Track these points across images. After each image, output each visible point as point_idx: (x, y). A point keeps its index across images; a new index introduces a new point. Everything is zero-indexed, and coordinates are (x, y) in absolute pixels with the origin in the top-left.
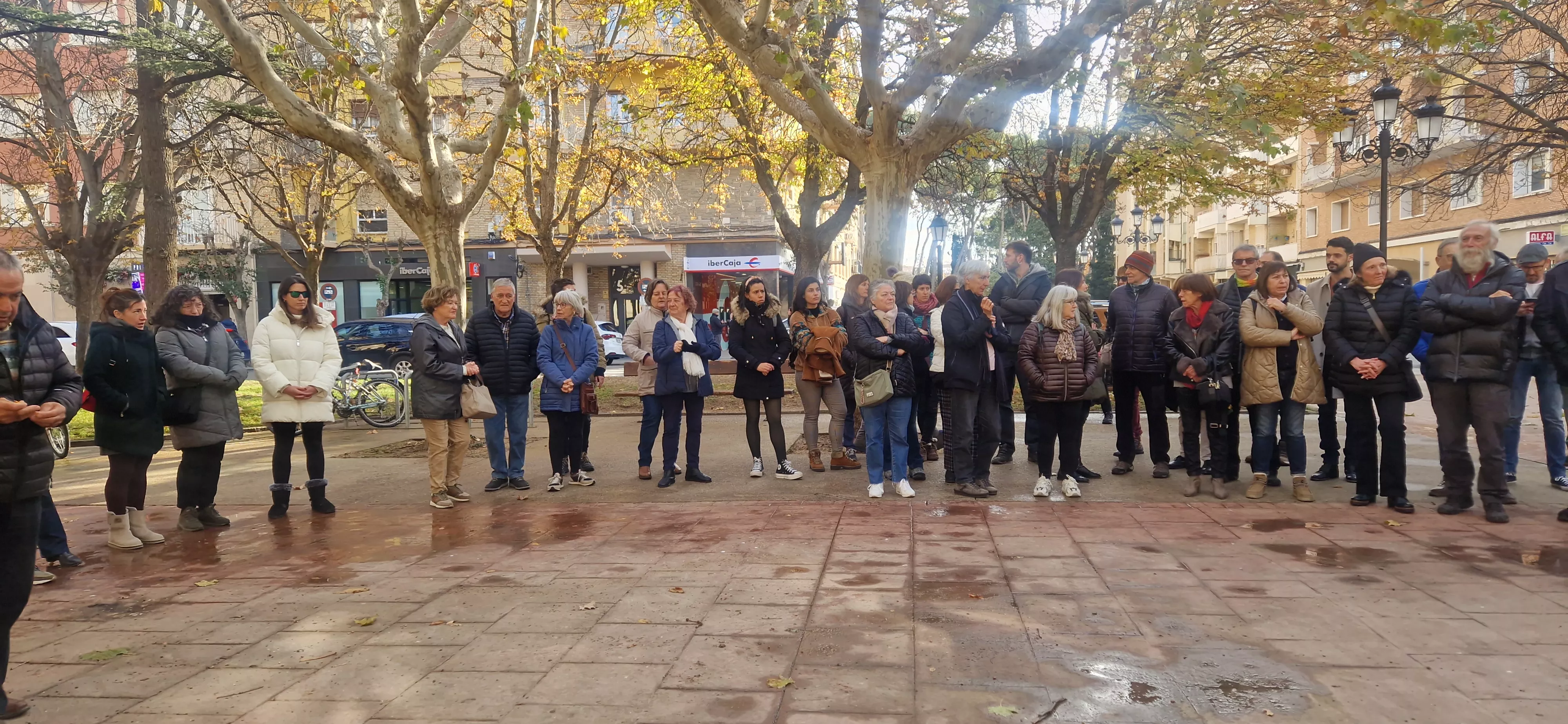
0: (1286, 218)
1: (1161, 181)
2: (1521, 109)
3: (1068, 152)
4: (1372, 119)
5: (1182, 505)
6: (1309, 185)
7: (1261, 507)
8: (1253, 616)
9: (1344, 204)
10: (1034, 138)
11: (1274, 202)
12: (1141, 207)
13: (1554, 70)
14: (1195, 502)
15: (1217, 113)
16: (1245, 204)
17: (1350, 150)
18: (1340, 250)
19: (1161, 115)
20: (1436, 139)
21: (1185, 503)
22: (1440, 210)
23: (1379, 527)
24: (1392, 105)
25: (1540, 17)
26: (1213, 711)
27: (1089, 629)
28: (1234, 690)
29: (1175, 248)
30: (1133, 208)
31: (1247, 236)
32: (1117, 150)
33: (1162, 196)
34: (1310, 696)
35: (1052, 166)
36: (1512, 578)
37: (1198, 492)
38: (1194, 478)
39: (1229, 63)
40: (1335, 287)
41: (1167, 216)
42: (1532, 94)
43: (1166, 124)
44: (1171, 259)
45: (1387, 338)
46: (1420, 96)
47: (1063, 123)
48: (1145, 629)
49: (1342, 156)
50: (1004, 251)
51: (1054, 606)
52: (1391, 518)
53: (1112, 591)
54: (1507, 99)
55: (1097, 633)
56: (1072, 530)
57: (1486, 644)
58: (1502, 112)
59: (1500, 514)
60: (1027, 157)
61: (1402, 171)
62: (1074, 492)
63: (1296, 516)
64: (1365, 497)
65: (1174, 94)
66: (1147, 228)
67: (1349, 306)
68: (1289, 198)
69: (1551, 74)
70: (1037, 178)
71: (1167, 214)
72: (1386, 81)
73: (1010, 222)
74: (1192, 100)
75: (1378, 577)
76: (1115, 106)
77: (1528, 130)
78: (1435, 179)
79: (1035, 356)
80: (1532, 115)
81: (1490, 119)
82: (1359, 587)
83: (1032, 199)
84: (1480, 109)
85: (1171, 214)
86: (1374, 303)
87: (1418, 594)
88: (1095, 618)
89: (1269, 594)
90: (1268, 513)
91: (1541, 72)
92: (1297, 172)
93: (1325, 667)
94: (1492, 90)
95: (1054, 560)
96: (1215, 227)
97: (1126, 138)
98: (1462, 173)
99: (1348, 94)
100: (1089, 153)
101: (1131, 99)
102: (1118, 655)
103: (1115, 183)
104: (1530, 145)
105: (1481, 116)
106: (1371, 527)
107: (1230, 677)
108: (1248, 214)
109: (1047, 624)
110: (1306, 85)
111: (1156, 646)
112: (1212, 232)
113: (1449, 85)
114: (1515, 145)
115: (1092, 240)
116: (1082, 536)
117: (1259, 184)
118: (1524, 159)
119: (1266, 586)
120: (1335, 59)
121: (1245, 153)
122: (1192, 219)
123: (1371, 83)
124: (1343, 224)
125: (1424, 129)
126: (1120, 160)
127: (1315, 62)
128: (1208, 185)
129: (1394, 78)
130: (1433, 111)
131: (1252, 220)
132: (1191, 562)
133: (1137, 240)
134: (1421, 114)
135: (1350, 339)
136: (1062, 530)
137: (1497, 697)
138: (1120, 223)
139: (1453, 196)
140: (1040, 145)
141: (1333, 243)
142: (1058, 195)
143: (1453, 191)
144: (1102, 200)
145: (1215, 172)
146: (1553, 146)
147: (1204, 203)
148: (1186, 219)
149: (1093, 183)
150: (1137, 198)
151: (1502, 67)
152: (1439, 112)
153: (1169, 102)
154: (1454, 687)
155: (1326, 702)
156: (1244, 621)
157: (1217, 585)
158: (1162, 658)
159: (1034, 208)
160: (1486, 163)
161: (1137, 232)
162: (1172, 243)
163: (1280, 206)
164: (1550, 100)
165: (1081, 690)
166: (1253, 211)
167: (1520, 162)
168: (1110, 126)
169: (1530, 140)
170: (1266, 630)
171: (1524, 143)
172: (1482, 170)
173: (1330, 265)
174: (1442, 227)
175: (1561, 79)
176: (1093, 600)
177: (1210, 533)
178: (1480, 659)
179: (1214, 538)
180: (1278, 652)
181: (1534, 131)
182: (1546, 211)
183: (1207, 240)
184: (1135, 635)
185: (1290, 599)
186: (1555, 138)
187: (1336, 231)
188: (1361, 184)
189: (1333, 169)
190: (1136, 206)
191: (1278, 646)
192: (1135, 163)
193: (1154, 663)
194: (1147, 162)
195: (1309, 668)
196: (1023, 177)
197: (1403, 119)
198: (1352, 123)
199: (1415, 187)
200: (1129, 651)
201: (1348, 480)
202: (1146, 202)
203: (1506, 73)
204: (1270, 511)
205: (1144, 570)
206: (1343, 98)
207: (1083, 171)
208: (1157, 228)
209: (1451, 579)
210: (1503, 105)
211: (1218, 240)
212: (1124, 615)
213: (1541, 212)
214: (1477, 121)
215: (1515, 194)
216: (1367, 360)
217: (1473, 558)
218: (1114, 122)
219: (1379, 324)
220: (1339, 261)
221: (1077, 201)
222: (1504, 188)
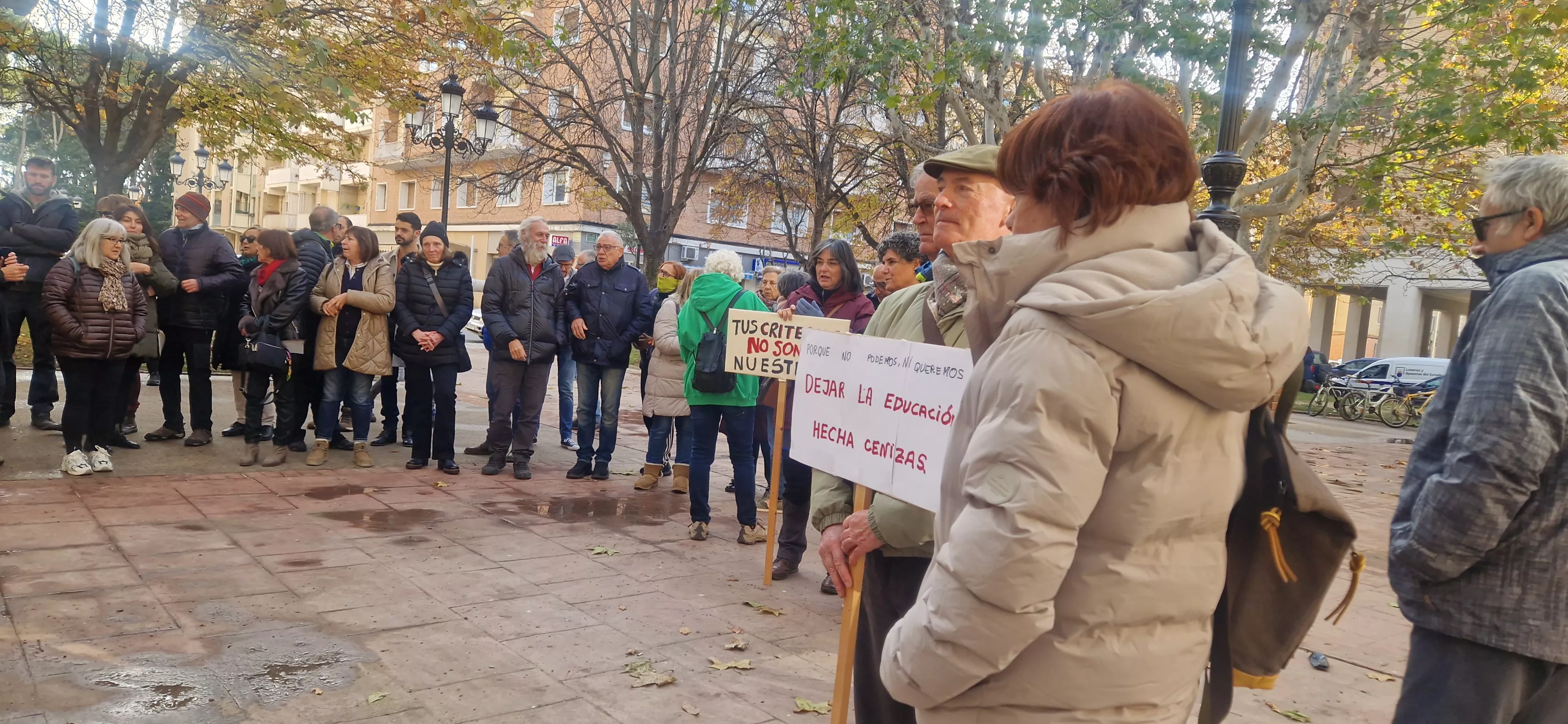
0: (357, 189)
1: (231, 124)
2: (554, 130)
3: (118, 65)
4: (440, 109)
5: (237, 476)
6: (380, 160)
7: (320, 474)
8: (306, 590)
9: (411, 185)
10: (75, 39)
11: (348, 170)
12: (206, 148)
13: (577, 103)
14: (253, 472)
15: (295, 66)
16: (319, 167)
17: (420, 134)
18: (407, 225)
19: (235, 52)
20: (490, 141)
21: (240, 473)
22: (490, 203)
23: (430, 489)
24: (457, 100)
25: (571, 57)
26: (258, 702)
27: (112, 631)
28: (282, 674)
29: (243, 200)
30: (197, 148)
31: (319, 201)
32: (181, 77)
33: (231, 141)
34: (360, 665)
35: (95, 76)
36: (532, 528)
37: (256, 460)
38: (251, 445)
39: (310, 18)
40: (403, 260)
41: (235, 163)
42: (561, 120)
43: (239, 62)
44: (238, 211)
45: (446, 314)
46: (479, 99)
47: (114, 29)
48: (184, 620)
49: (413, 139)
50: (24, 169)
51: (66, 608)
52: (439, 479)
53: (144, 579)
54: (544, 119)
55: (121, 634)
56: (98, 512)
57: (512, 589)
58: (539, 130)
59: (525, 472)
60: (62, 59)
61: (462, 164)
62: (104, 465)
63: (356, 482)
64: (420, 461)
65: (251, 33)
66: (213, 172)
67: (414, 280)
68: (362, 169)
69: (575, 106)
70: (74, 88)
71: (236, 161)
72: (453, 77)
73: (34, 135)
74: (270, 45)
75: (427, 536)
76: (179, 27)
77: (557, 149)
78: (488, 176)
79: (69, 302)
80: (561, 138)
81: (530, 134)
82: (411, 548)
83: (67, 112)
84: (525, 122)
85: (241, 162)
86: (436, 279)
87: (460, 549)
88: (120, 616)
89: (325, 564)
90: (328, 480)
91: (568, 102)
92: (370, 144)
93: (375, 633)
94: (533, 108)
95: (71, 551)
96: (287, 185)
97: (193, 67)
98: (508, 175)
99: (421, 81)
100: (146, 73)
101: (201, 23)
102: (146, 656)
103: (177, 114)
104: (558, 162)
105: (524, 129)
106: (422, 488)
107: (279, 661)
108: (322, 178)
109: (54, 632)
110: (384, 61)
111: (195, 639)
112: (283, 189)
113: (502, 95)
114: (548, 160)
115: (146, 176)
116: (109, 518)
117: (334, 149)
118: (553, 173)
119: (322, 556)
120: (411, 43)
121: (322, 114)
122: (264, 172)
123: (440, 76)
124: (410, 203)
125: (482, 129)
126: (184, 91)
127: (392, 41)
128: (284, 139)
129: (460, 76)
130: (489, 116)
131: (325, 184)
132: (243, 538)
133: (200, 184)
134: (481, 115)
135: (414, 312)
136: (84, 511)
137: (519, 636)
138: (181, 162)
139: (500, 194)
140: (81, 49)
141: (402, 217)
142: (103, 113)
143: (500, 189)
144: (159, 131)
145: (290, 127)
146: (573, 167)
147: (278, 157)
148: (256, 171)
149: (149, 108)
150: (202, 138)
151: (542, 91)
152: (494, 117)
153: (243, 39)
154: (486, 632)
155: (375, 669)
156: (296, 596)
157: (270, 561)
158: (202, 651)
159: (71, 124)
160: (526, 170)
161: (201, 175)
162: (240, 194)
163: (353, 175)
164: (573, 128)
165: (94, 708)
166: (327, 174)
167: (550, 175)
168: (173, 49)
169: (558, 158)
170: (319, 603)
171: (553, 159)
172: (523, 176)
173: (398, 238)
174: (489, 220)
175: (581, 112)
176: (119, 594)
177: (265, 504)
178: (506, 603)
179: (270, 510)
180: (330, 624)
181: (562, 152)
182: (564, 220)
183: (278, 197)
184: (171, 629)
185: (345, 567)
186: (575, 160)
187: (403, 209)
188: (428, 169)
189: (402, 150)
190: (202, 146)
191: (331, 618)
192: (202, 98)
193: (191, 659)
194: (215, 99)
195: (359, 636)
196: (56, 83)
197: (464, 116)
198: (423, 108)
199: (471, 181)
200: (161, 649)
201: (404, 444)
202: (213, 143)
203: (544, 97)
204: (330, 478)
205: (187, 552)
206: (415, 83)
207: (137, 92)
208: (224, 175)
209: (487, 533)
210: (540, 123)
211: (289, 199)
212: (159, 607)
213: (561, 220)
214: (521, 133)
215: (544, 203)
216: (428, 333)
217: (504, 512)
218: (179, 45)
219: (439, 299)
220: (406, 236)
221: (127, 125)
222: (537, 194)
